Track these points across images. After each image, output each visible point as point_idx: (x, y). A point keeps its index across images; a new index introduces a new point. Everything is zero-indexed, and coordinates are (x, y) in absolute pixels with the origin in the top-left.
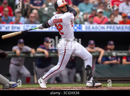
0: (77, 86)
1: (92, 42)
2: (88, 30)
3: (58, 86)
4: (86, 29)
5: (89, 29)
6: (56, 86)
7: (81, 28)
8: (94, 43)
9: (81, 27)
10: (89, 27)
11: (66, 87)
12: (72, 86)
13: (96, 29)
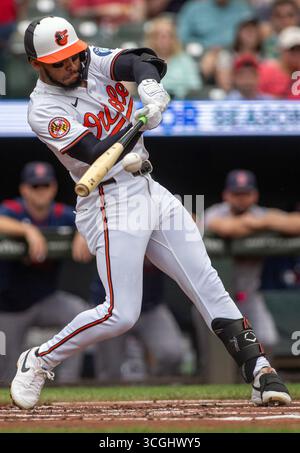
0: (178, 394)
1: (242, 178)
2: (227, 130)
3: (89, 396)
4: (220, 123)
5: (234, 123)
6: (78, 397)
7: (192, 120)
8: (249, 183)
9: (196, 112)
10: (234, 113)
11: (125, 403)
12: (155, 396)
13: (267, 123)
